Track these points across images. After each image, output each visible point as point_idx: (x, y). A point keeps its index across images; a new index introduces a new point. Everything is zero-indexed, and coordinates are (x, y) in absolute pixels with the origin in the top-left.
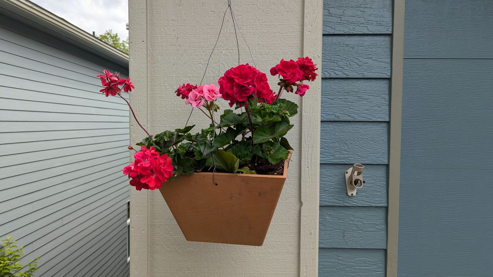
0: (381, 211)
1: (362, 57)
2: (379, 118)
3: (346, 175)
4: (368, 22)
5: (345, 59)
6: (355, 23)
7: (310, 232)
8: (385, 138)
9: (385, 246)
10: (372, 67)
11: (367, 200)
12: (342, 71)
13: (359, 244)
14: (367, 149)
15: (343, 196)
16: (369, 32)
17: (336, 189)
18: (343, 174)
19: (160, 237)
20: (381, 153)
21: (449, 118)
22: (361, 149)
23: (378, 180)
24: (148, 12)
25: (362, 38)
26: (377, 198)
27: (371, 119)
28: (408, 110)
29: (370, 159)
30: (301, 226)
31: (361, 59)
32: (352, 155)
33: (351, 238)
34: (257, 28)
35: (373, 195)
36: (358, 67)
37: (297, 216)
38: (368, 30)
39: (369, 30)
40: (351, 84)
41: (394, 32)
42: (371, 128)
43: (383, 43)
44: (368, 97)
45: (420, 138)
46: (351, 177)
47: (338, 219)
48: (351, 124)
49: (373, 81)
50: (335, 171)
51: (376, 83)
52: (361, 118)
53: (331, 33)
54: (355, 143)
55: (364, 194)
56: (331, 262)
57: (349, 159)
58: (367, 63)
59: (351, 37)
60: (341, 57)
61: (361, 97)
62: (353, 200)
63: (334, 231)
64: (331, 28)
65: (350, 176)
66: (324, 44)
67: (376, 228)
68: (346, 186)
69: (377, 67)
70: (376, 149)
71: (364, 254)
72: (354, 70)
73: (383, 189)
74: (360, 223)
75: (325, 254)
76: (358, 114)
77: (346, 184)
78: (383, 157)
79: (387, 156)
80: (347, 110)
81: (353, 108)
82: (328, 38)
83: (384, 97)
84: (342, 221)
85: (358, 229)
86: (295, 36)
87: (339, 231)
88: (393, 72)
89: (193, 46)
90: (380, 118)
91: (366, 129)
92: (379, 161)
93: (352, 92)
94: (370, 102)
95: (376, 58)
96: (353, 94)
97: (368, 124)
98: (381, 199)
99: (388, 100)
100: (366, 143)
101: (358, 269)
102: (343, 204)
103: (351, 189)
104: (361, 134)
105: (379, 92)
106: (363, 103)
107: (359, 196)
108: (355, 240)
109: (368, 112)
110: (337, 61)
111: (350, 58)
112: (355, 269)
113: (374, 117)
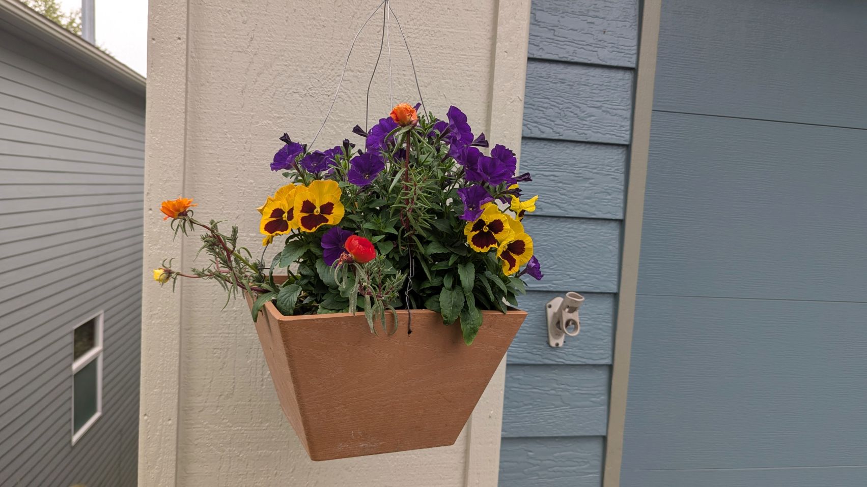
0: (601, 372)
1: (586, 104)
2: (606, 213)
3: (549, 310)
4: (599, 43)
5: (558, 105)
6: (578, 42)
7: (489, 414)
8: (614, 247)
9: (605, 430)
10: (601, 124)
11: (580, 353)
12: (550, 126)
13: (564, 429)
14: (585, 266)
15: (542, 347)
16: (599, 60)
17: (530, 336)
18: (544, 308)
20: (605, 273)
22: (576, 266)
23: (599, 320)
25: (587, 71)
26: (595, 350)
27: (595, 214)
29: (589, 283)
31: (582, 107)
32: (560, 276)
33: (551, 419)
34: (410, 35)
35: (590, 346)
36: (578, 121)
38: (598, 58)
39: (601, 58)
40: (564, 150)
41: (640, 65)
42: (593, 229)
43: (621, 83)
44: (591, 174)
46: (558, 315)
47: (530, 387)
48: (562, 222)
49: (600, 147)
50: (531, 304)
51: (606, 152)
52: (579, 212)
53: (537, 57)
54: (566, 255)
55: (576, 344)
56: (517, 462)
57: (554, 282)
58: (593, 116)
59: (570, 68)
60: (551, 102)
61: (580, 175)
62: (557, 354)
63: (523, 408)
64: (537, 47)
65: (555, 314)
66: (529, 77)
67: (591, 401)
68: (547, 330)
69: (610, 124)
70: (599, 266)
71: (570, 444)
72: (571, 126)
73: (607, 334)
74: (568, 393)
75: (506, 449)
76: (573, 204)
77: (547, 326)
78: (610, 281)
79: (615, 278)
80: (556, 197)
81: (566, 193)
83: (617, 177)
84: (537, 390)
85: (562, 404)
86: (479, 56)
87: (531, 406)
88: (635, 135)
89: (283, 58)
90: (609, 212)
91: (585, 232)
92: (603, 287)
93: (566, 166)
94: (595, 185)
95: (607, 108)
96: (567, 169)
97: (588, 222)
98: (602, 351)
99: (623, 183)
100: (583, 256)
101: (559, 471)
102: (540, 361)
103: (557, 334)
104: (575, 239)
105: (609, 168)
106: (583, 185)
107: (567, 347)
108: (557, 422)
109: (590, 202)
110: (544, 108)
111: (566, 104)
112: (554, 471)
113: (600, 211)
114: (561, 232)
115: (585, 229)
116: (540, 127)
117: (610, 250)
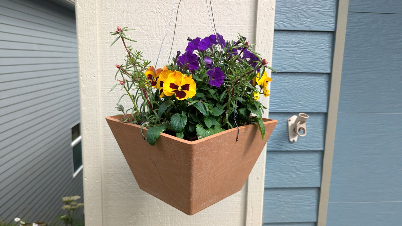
0: (317, 154)
1: (310, 10)
2: (321, 70)
5: (294, 11)
7: (257, 177)
8: (325, 88)
9: (319, 184)
10: (318, 20)
11: (306, 145)
12: (290, 23)
13: (297, 184)
14: (309, 99)
15: (286, 142)
17: (279, 136)
18: (287, 121)
19: (114, 185)
20: (321, 102)
22: (304, 99)
23: (316, 127)
26: (315, 143)
27: (314, 71)
29: (312, 108)
32: (295, 104)
33: (290, 179)
35: (311, 141)
36: (306, 19)
40: (297, 36)
42: (313, 79)
44: (312, 49)
46: (294, 125)
47: (280, 162)
48: (297, 75)
49: (318, 33)
50: (280, 119)
51: (321, 36)
52: (306, 69)
54: (298, 93)
55: (304, 140)
56: (272, 200)
57: (292, 108)
58: (314, 16)
60: (290, 10)
61: (306, 50)
62: (294, 145)
63: (275, 173)
67: (313, 169)
68: (288, 133)
69: (324, 20)
70: (317, 99)
71: (300, 191)
72: (301, 22)
73: (320, 134)
74: (299, 165)
75: (267, 193)
76: (303, 65)
78: (323, 106)
79: (326, 105)
80: (293, 62)
81: (299, 60)
83: (327, 50)
84: (283, 164)
85: (296, 171)
87: (279, 172)
88: (338, 26)
91: (309, 80)
92: (319, 110)
93: (298, 44)
94: (314, 54)
95: (322, 11)
96: (299, 47)
97: (311, 75)
98: (318, 144)
99: (331, 53)
100: (308, 93)
101: (295, 205)
102: (285, 149)
103: (293, 135)
104: (303, 85)
105: (323, 45)
106: (308, 55)
107: (299, 141)
108: (294, 180)
109: (312, 64)
110: (286, 13)
111: (299, 10)
112: (292, 205)
113: (317, 69)
114: (296, 81)
116: (284, 24)
117: (323, 90)
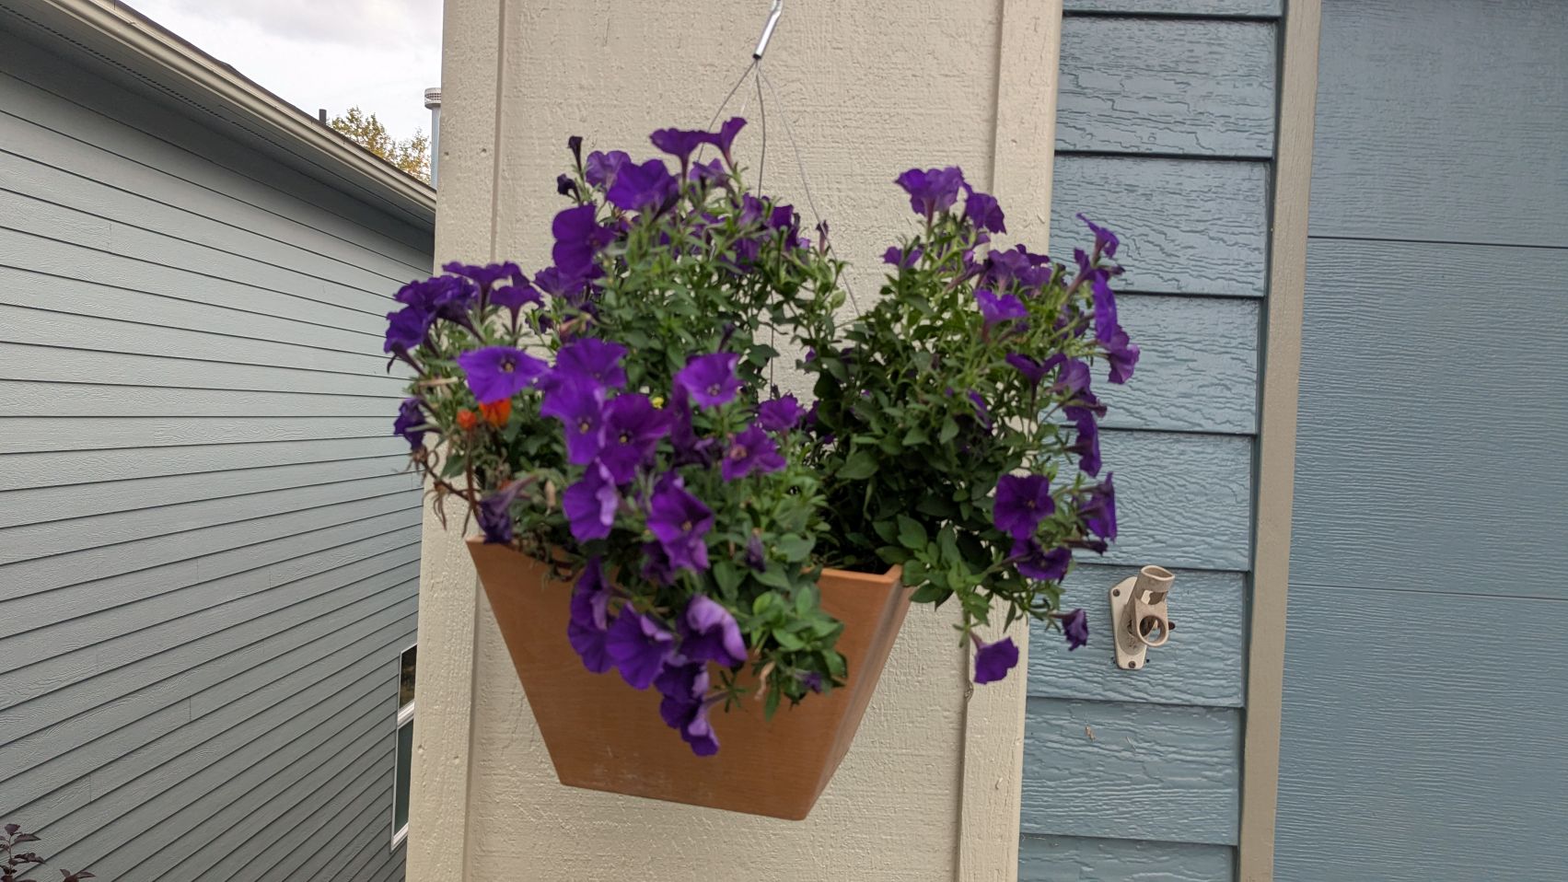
0: (1224, 722)
1: (1177, 227)
2: (1225, 423)
3: (1115, 599)
4: (1199, 117)
5: (1122, 231)
6: (1158, 119)
7: (994, 783)
8: (1242, 486)
9: (1234, 834)
10: (1207, 260)
11: (1179, 684)
13: (1150, 826)
14: (1183, 521)
15: (1104, 668)
16: (1200, 148)
18: (1106, 597)
19: (509, 781)
20: (1225, 535)
21: (1447, 429)
22: (1166, 521)
23: (1215, 622)
24: (505, 59)
25: (1178, 168)
26: (1210, 679)
27: (1200, 425)
28: (1315, 401)
29: (1193, 553)
30: (966, 761)
31: (1171, 232)
32: (1134, 538)
33: (1123, 805)
34: (848, 123)
35: (1198, 671)
36: (1164, 257)
37: (953, 728)
38: (1199, 144)
39: (1202, 144)
40: (1138, 310)
41: (1281, 152)
42: (1198, 453)
43: (1246, 185)
44: (1191, 354)
45: (1351, 490)
46: (1130, 609)
47: (1083, 742)
48: (1136, 439)
50: (1080, 588)
51: (1219, 312)
52: (1168, 419)
53: (1079, 148)
54: (1146, 500)
55: (1171, 665)
57: (1124, 549)
58: (1192, 247)
59: (1144, 164)
61: (1168, 354)
62: (1133, 682)
63: (1069, 780)
64: (1080, 132)
65: (1125, 607)
66: (1056, 182)
67: (1206, 777)
68: (1114, 637)
69: (1225, 261)
70: (1212, 521)
71: (1165, 858)
72: (1149, 267)
73: (1231, 650)
74: (1156, 758)
75: (1038, 856)
76: (1157, 407)
77: (1113, 630)
78: (1234, 549)
79: (1245, 544)
80: (1124, 395)
81: (1144, 387)
82: (1071, 164)
83: (1243, 357)
84: (1096, 749)
85: (1146, 778)
86: (969, 151)
87: (1084, 779)
88: (1274, 279)
90: (1228, 421)
91: (1181, 457)
92: (1221, 561)
93: (1142, 338)
95: (1219, 232)
97: (1187, 439)
98: (1223, 682)
99: (1255, 368)
102: (1101, 695)
103: (1129, 646)
104: (1165, 471)
106: (1176, 372)
107: (1153, 670)
108: (1138, 813)
109: (1190, 403)
111: (1139, 228)
113: (1210, 418)
114: (1135, 458)
115: (1182, 453)
117: (1234, 492)
